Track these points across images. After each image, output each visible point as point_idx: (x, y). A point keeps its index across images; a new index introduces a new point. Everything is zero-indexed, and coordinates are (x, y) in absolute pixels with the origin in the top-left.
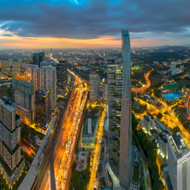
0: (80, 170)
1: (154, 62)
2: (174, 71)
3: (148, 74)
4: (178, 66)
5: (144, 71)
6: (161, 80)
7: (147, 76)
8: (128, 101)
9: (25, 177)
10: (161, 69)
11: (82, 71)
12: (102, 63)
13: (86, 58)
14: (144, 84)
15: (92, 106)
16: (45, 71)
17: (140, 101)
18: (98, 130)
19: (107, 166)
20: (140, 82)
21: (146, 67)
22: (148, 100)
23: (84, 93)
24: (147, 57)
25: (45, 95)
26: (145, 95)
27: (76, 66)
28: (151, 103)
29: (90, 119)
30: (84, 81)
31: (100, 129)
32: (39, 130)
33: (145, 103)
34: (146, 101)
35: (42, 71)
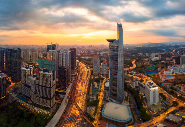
0: (92, 101)
1: (139, 54)
2: (153, 58)
3: (134, 61)
4: (156, 56)
5: (132, 59)
6: (143, 64)
7: (133, 62)
9: (56, 113)
10: (144, 58)
11: (85, 59)
12: (99, 54)
13: (86, 51)
14: (131, 66)
15: (95, 78)
16: (63, 54)
17: (129, 75)
18: (101, 87)
19: (109, 98)
20: (128, 66)
21: (133, 57)
22: (134, 74)
23: (88, 72)
24: (134, 50)
25: (66, 68)
26: (132, 72)
27: (80, 56)
28: (136, 76)
29: (96, 82)
30: (87, 65)
31: (102, 87)
32: (61, 91)
33: (132, 76)
34: (132, 75)
35: (60, 54)
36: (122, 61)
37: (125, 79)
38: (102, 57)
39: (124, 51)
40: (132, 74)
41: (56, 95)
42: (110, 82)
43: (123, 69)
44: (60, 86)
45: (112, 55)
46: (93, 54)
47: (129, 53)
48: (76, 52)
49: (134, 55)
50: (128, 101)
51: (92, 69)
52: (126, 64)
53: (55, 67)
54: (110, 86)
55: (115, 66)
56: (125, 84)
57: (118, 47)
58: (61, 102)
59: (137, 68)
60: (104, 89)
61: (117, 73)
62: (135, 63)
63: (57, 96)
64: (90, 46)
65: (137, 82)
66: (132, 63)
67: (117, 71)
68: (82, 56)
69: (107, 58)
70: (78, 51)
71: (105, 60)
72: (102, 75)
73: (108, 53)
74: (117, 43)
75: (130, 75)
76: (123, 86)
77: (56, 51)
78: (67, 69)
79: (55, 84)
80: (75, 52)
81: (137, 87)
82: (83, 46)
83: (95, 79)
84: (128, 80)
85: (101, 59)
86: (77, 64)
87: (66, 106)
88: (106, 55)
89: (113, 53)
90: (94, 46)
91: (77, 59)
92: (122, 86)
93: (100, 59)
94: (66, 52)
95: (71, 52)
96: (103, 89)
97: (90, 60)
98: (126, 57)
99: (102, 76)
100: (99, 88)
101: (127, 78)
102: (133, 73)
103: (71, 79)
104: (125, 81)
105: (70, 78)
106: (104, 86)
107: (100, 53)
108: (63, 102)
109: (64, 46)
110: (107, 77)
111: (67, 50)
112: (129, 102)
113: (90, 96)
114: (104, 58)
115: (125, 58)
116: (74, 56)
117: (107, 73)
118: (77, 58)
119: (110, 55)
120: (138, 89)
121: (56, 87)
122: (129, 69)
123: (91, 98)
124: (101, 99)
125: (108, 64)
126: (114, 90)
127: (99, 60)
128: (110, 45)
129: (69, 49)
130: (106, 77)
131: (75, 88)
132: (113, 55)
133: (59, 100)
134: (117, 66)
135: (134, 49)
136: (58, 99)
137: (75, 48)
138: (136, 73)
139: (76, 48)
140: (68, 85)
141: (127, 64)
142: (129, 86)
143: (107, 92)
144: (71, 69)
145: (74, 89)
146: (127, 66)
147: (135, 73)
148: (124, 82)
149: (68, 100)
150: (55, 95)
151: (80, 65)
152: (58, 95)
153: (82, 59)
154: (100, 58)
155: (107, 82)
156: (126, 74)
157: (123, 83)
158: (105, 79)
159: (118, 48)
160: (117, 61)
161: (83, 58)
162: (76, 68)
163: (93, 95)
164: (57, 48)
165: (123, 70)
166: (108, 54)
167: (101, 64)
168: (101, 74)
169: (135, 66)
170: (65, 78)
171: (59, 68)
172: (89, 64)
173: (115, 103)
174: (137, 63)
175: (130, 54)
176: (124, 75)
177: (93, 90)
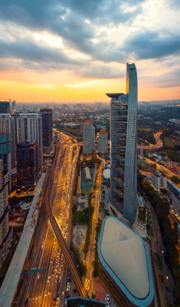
0: (82, 210)
1: (170, 120)
3: (159, 134)
5: (153, 130)
7: (157, 135)
8: (134, 137)
11: (68, 127)
12: (93, 118)
13: (72, 114)
14: (152, 144)
15: (87, 159)
16: (26, 120)
17: (147, 159)
18: (96, 179)
19: (110, 204)
20: (146, 141)
21: (157, 125)
22: (157, 160)
23: (75, 148)
24: (160, 113)
25: (32, 145)
26: (154, 155)
27: (60, 122)
28: (163, 165)
29: (88, 168)
30: (73, 137)
31: (98, 178)
32: (24, 194)
33: (153, 163)
34: (155, 161)
35: (20, 120)
36: (134, 132)
37: (140, 168)
38: (99, 123)
39: (138, 114)
40: (153, 159)
41: (12, 208)
42: (112, 168)
43: (136, 145)
44: (20, 183)
45: (116, 121)
46: (82, 118)
47: (148, 118)
48: (53, 115)
49: (158, 123)
50: (145, 224)
51: (81, 144)
52: (141, 137)
53: (8, 146)
54: (112, 176)
55: (120, 139)
56: (140, 178)
57: (127, 106)
58: (24, 222)
59: (165, 148)
60: (101, 182)
61: (125, 152)
62: (161, 137)
63: (14, 210)
64: (77, 104)
65: (165, 179)
66: (155, 137)
67: (125, 149)
68: (63, 121)
69: (108, 125)
70: (57, 113)
71: (103, 127)
72: (98, 154)
73: (109, 117)
74: (125, 99)
75: (149, 161)
76: (136, 181)
77: (9, 114)
78: (35, 146)
79: (8, 182)
80: (51, 114)
81: (163, 191)
82: (65, 105)
83: (86, 161)
84: (145, 170)
85: (97, 126)
86: (54, 135)
87: (33, 230)
88: (106, 119)
89: (117, 116)
90: (84, 105)
91: (54, 127)
92: (134, 182)
93: (95, 126)
94: (33, 116)
95: (42, 116)
96: (99, 182)
97: (77, 128)
98: (143, 124)
99: (98, 157)
100: (94, 180)
101: (143, 165)
102: (157, 158)
103: (44, 164)
104: (140, 171)
105: (42, 162)
106: (102, 176)
107: (94, 115)
108: (28, 221)
109: (29, 105)
110: (107, 159)
111: (35, 112)
112: (148, 227)
113: (78, 197)
114: (103, 125)
115: (140, 127)
116: (48, 122)
117: (107, 151)
118: (54, 125)
119: (113, 120)
120: (167, 197)
121: (12, 187)
122: (147, 147)
123: (79, 202)
124: (97, 206)
125: (109, 135)
126: (118, 188)
127: (93, 128)
128: (112, 103)
129: (39, 110)
130: (105, 159)
131: (52, 181)
132: (118, 121)
133: (19, 219)
134: (124, 139)
135: (159, 111)
136: (17, 217)
137: (50, 108)
138: (163, 159)
139: (53, 108)
140: (38, 179)
141: (144, 137)
142: (147, 184)
143: (108, 191)
144: (43, 145)
145: (49, 185)
146: (143, 142)
147: (160, 158)
148: (138, 172)
149: (37, 211)
150: (9, 207)
151: (60, 137)
152: (17, 205)
153: (63, 127)
154: (95, 124)
155: (106, 168)
156: (141, 157)
157: (136, 174)
158: (104, 162)
159: (127, 109)
160: (125, 131)
161: (66, 124)
162: (54, 143)
163: (83, 194)
164: (13, 109)
165: (135, 148)
166: (110, 119)
167: (96, 135)
168: (97, 152)
169: (160, 144)
170: (31, 165)
171: (19, 146)
172: (76, 135)
173: (121, 220)
174: (166, 139)
175: (149, 120)
176: (138, 158)
177: (84, 184)
